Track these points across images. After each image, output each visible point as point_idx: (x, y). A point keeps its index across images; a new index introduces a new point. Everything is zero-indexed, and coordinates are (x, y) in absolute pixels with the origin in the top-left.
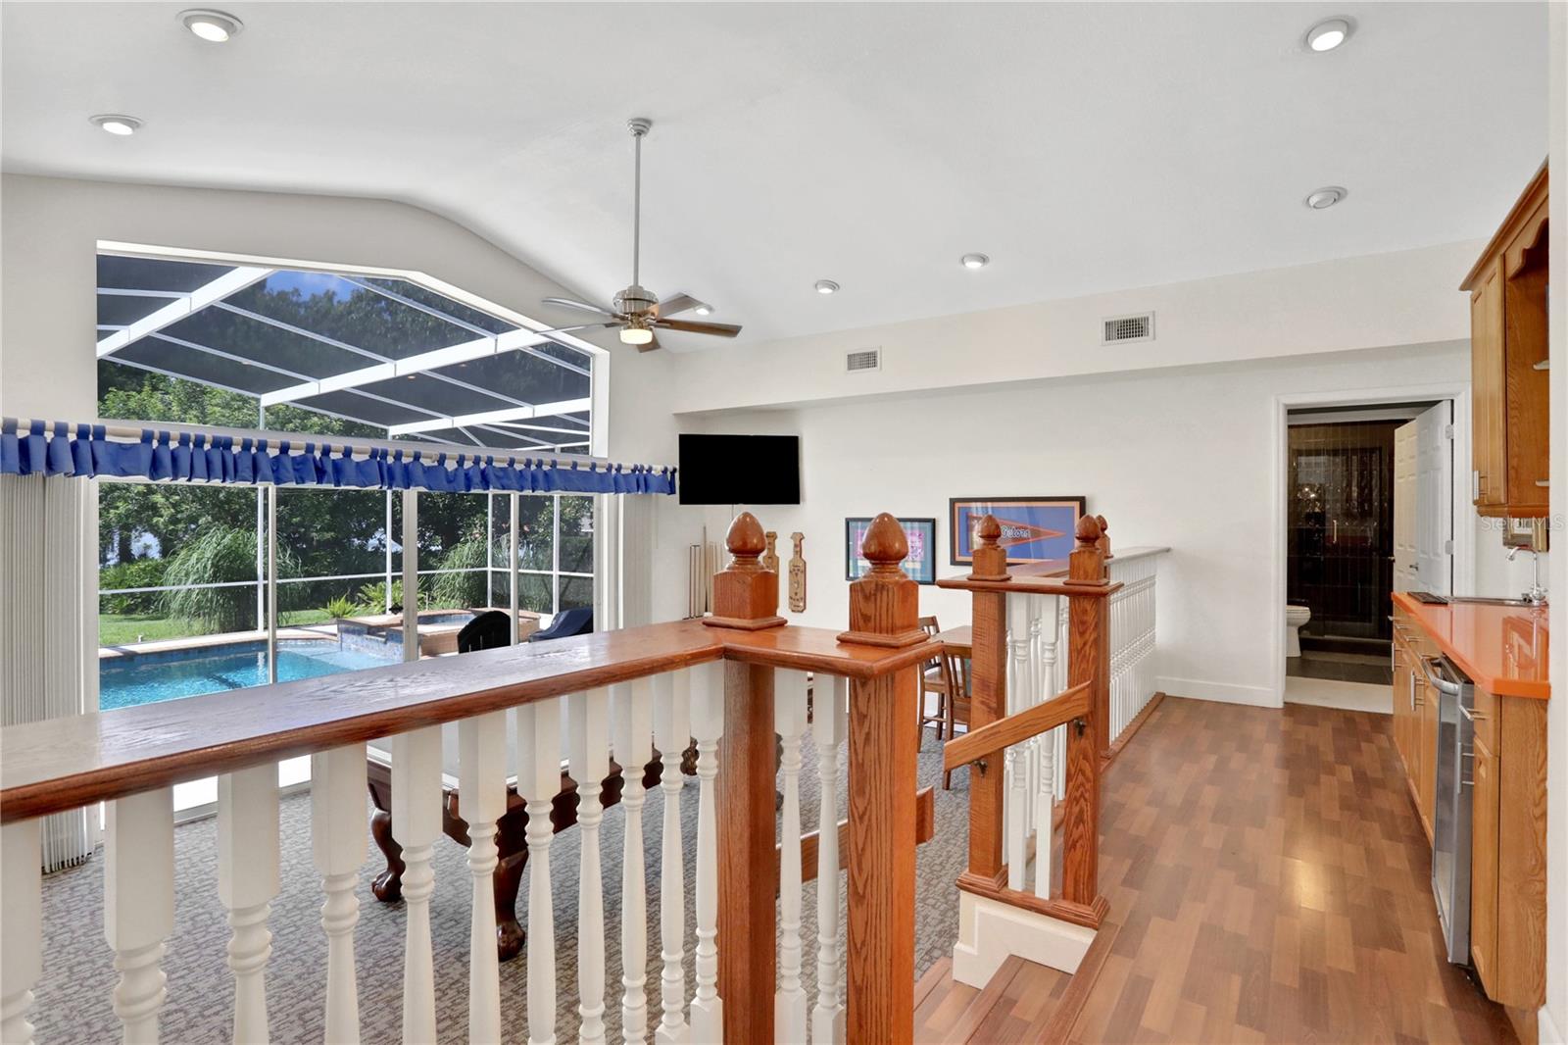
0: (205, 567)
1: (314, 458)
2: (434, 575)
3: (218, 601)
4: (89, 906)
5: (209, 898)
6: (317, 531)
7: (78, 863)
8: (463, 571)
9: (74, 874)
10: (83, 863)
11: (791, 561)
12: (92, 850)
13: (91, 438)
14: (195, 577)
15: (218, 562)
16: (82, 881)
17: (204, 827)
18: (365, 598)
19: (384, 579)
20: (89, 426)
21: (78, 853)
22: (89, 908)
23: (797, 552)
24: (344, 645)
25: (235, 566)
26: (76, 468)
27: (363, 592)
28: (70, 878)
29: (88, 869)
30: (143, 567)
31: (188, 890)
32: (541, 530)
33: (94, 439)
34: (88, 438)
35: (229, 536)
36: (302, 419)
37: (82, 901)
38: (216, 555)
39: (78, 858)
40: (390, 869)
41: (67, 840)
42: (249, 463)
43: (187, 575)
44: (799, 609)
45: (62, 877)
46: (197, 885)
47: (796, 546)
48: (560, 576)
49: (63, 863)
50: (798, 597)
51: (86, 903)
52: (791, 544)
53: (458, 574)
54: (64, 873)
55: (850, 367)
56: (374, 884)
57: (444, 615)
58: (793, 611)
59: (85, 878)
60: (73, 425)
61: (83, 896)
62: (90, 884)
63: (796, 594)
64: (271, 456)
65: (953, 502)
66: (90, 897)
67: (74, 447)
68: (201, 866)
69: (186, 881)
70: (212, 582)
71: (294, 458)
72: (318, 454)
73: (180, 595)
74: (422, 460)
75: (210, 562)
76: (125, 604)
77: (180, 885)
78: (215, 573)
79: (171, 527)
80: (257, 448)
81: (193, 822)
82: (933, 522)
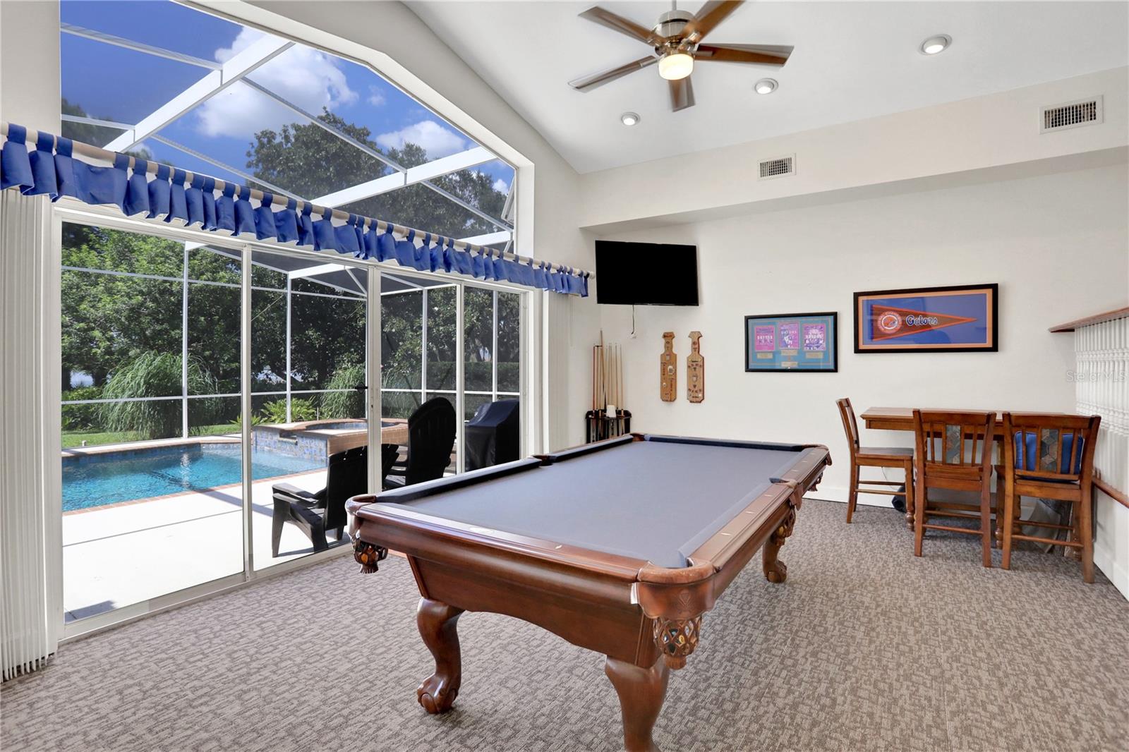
0: (139, 384)
1: (296, 215)
2: (323, 393)
3: (149, 412)
4: (55, 731)
5: (211, 716)
6: (225, 362)
7: (37, 666)
8: (346, 390)
9: (34, 682)
10: (44, 667)
11: (688, 358)
12: (55, 650)
13: (54, 153)
14: (130, 393)
15: (150, 379)
16: (43, 694)
17: (181, 618)
18: (267, 413)
19: (285, 396)
20: (52, 136)
21: (37, 654)
22: (54, 735)
23: (695, 349)
24: (258, 447)
25: (163, 383)
26: (35, 181)
27: (265, 408)
28: (29, 689)
29: (51, 677)
30: (81, 393)
31: (181, 703)
32: (396, 365)
33: (58, 153)
34: (51, 151)
35: (159, 358)
36: (213, 273)
37: (44, 723)
38: (148, 373)
39: (37, 660)
40: (440, 672)
41: (25, 642)
42: (232, 211)
43: (123, 391)
44: (698, 399)
45: (19, 687)
46: (191, 696)
47: (694, 343)
48: (427, 393)
49: (19, 667)
50: (696, 389)
51: (50, 727)
52: (690, 341)
53: (342, 393)
54: (20, 682)
55: (763, 174)
56: (421, 694)
57: (339, 423)
58: (691, 402)
59: (47, 688)
60: (32, 131)
61: (46, 716)
62: (55, 697)
63: (695, 386)
64: (254, 207)
65: (857, 295)
66: (53, 718)
67: (34, 159)
68: (190, 669)
69: (175, 690)
70: (144, 396)
71: (275, 214)
72: (299, 212)
73: (117, 408)
74: (394, 234)
75: (142, 380)
76: (68, 422)
77: (169, 696)
78: (147, 389)
79: (107, 357)
80: (238, 196)
81: (167, 612)
82: (835, 315)
